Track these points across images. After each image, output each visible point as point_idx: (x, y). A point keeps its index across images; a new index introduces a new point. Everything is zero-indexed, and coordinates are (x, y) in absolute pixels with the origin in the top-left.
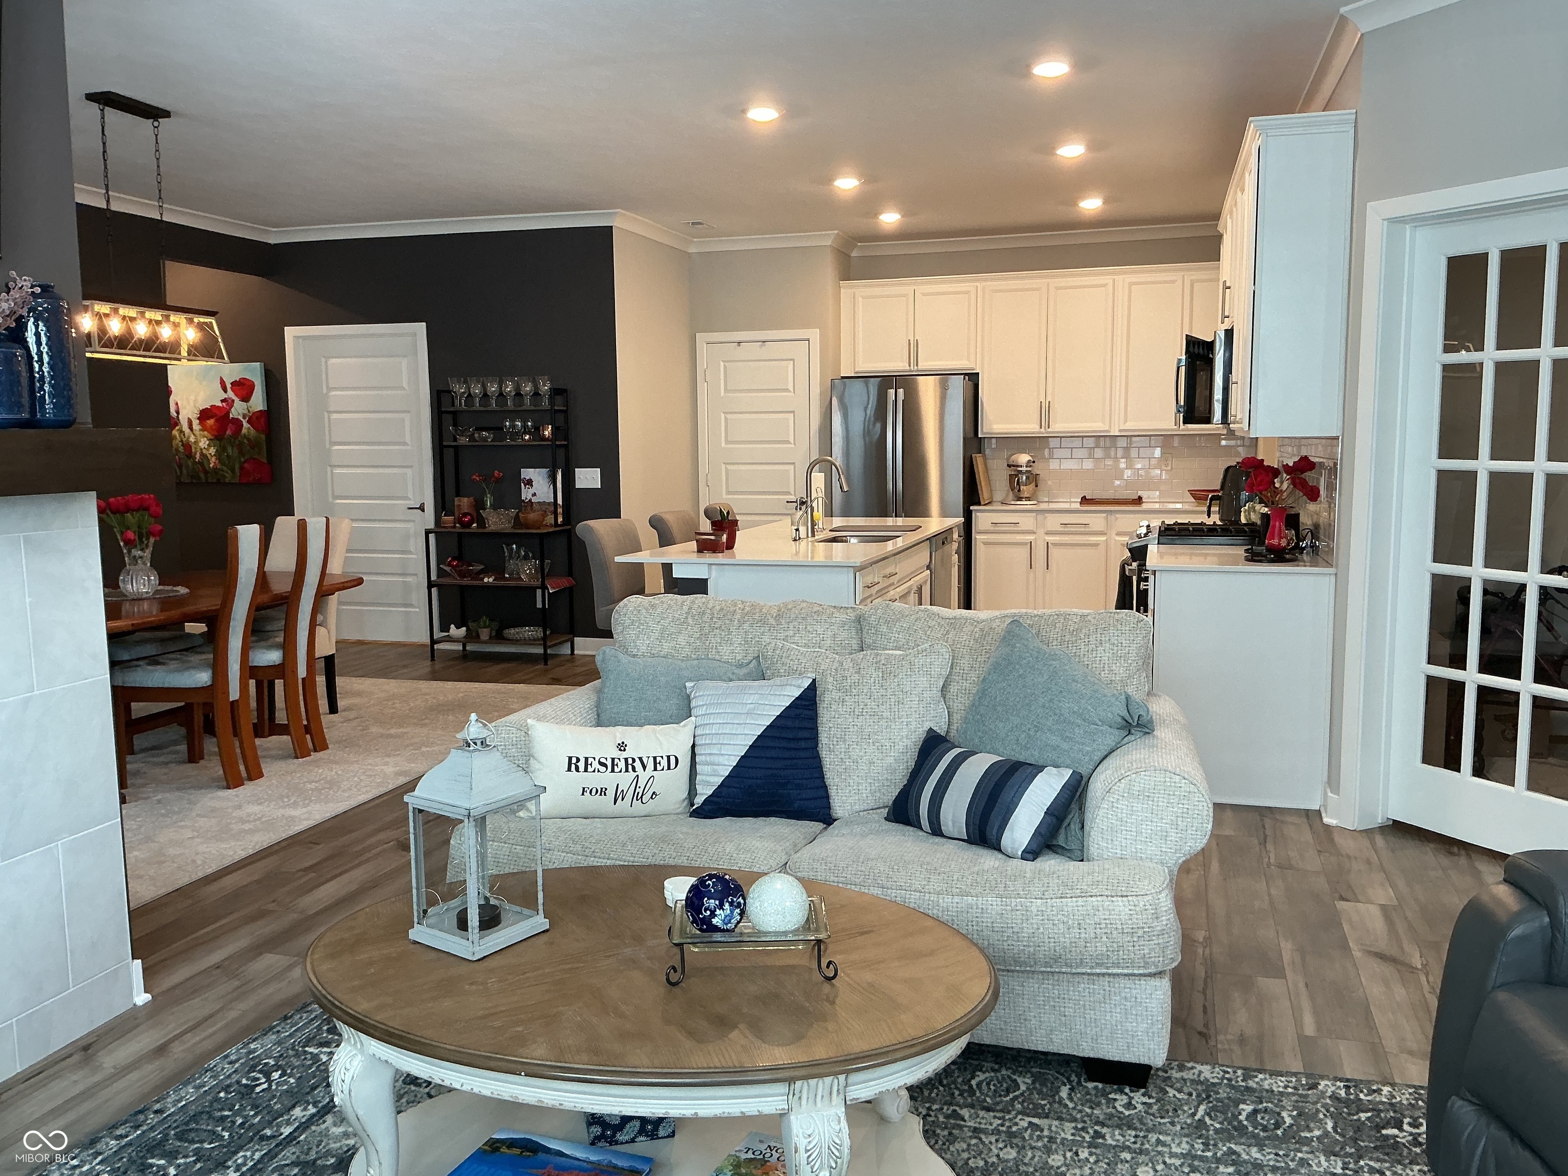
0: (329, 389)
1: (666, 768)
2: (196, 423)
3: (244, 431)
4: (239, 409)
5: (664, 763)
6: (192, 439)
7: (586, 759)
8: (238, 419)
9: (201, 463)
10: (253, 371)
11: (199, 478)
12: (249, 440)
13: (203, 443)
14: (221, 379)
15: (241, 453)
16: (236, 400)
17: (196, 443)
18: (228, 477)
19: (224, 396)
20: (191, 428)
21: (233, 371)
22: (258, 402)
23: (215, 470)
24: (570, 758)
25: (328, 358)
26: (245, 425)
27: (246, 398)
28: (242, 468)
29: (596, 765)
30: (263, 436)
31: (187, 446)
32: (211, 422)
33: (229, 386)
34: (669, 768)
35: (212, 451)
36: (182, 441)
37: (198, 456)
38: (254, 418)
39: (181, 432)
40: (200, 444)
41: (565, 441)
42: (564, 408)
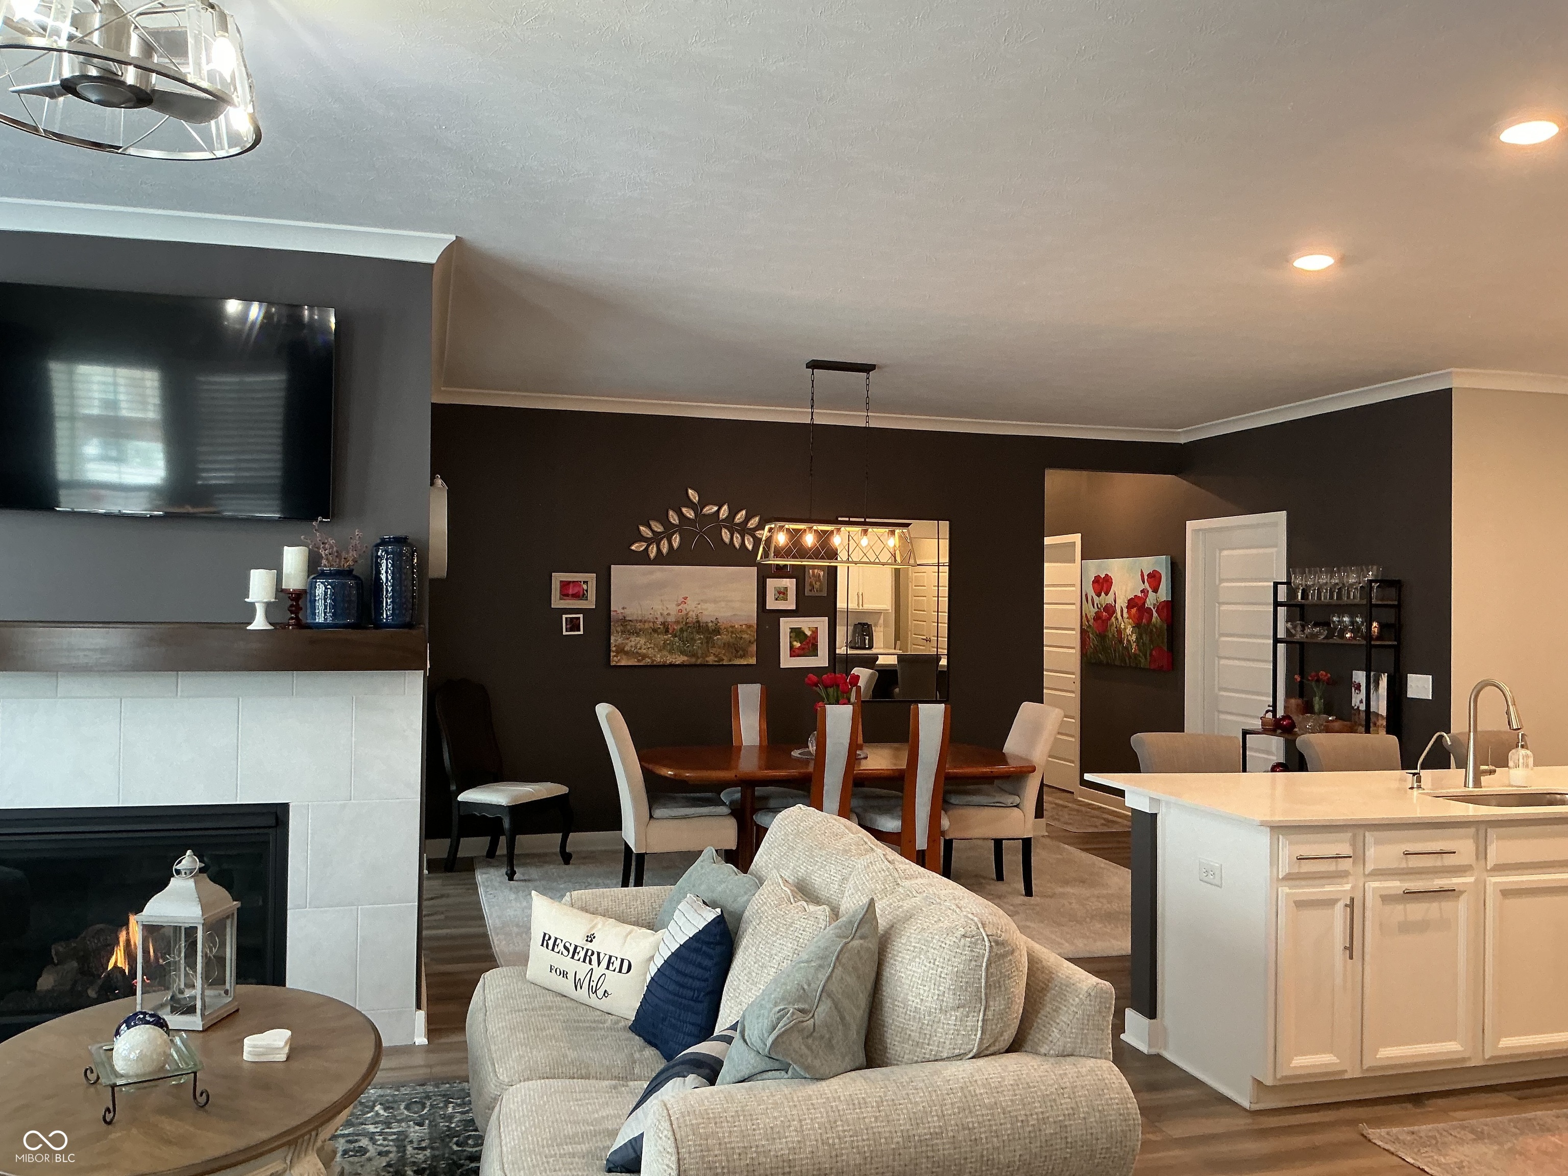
0: (1222, 581)
1: (617, 970)
2: (1125, 610)
3: (1154, 620)
4: (1151, 600)
5: (617, 964)
6: (1122, 627)
7: (556, 939)
8: (1150, 609)
9: (1126, 648)
10: (1159, 563)
11: (1126, 663)
12: (1156, 628)
13: (1129, 630)
14: (1142, 571)
15: (1151, 641)
16: (1150, 590)
17: (1125, 629)
18: (1144, 663)
19: (1142, 587)
20: (1122, 616)
21: (1148, 563)
22: (1164, 593)
23: (1135, 654)
24: (545, 934)
25: (1221, 550)
26: (1155, 614)
27: (1155, 590)
28: (1151, 655)
29: (561, 947)
30: (1165, 626)
31: (1119, 632)
32: (1134, 611)
33: (1146, 577)
34: (620, 971)
35: (1134, 637)
36: (1116, 627)
37: (1125, 642)
38: (1161, 607)
39: (1117, 619)
40: (1127, 631)
41: (1395, 641)
42: (1396, 603)
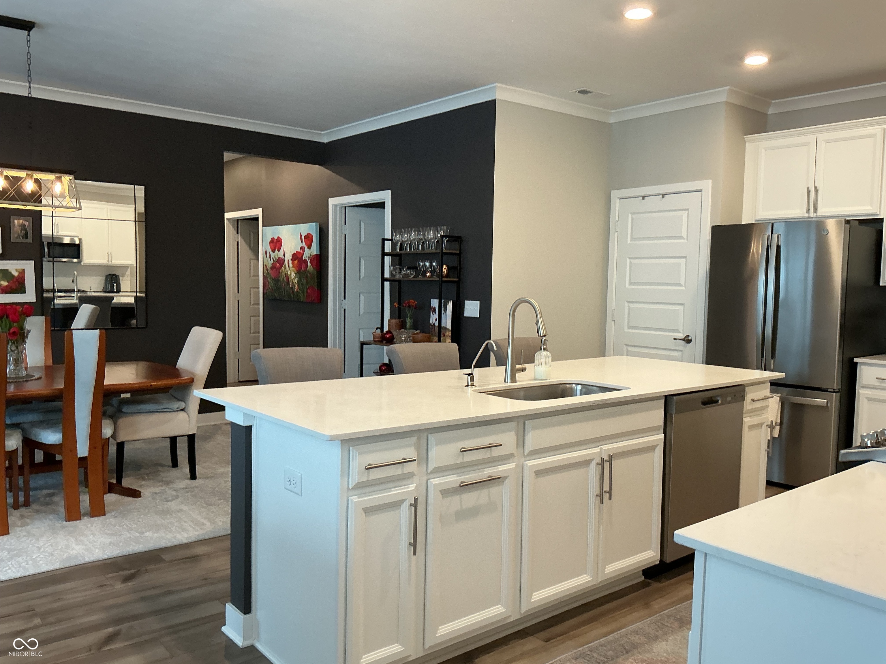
2: (290, 262)
3: (308, 268)
4: (307, 255)
6: (289, 273)
8: (306, 260)
9: (292, 288)
10: (311, 228)
11: (291, 299)
12: (310, 274)
13: (293, 276)
14: (301, 234)
15: (307, 283)
16: (306, 247)
17: (290, 275)
18: (302, 298)
19: (301, 245)
20: (289, 266)
21: (305, 229)
22: (315, 250)
23: (297, 292)
26: (309, 264)
27: (309, 247)
28: (307, 292)
30: (316, 271)
31: (287, 277)
32: (296, 262)
33: (303, 238)
35: (296, 281)
36: (285, 274)
37: (291, 284)
38: (313, 259)
39: (285, 268)
40: (292, 276)
41: (457, 278)
42: (458, 252)
